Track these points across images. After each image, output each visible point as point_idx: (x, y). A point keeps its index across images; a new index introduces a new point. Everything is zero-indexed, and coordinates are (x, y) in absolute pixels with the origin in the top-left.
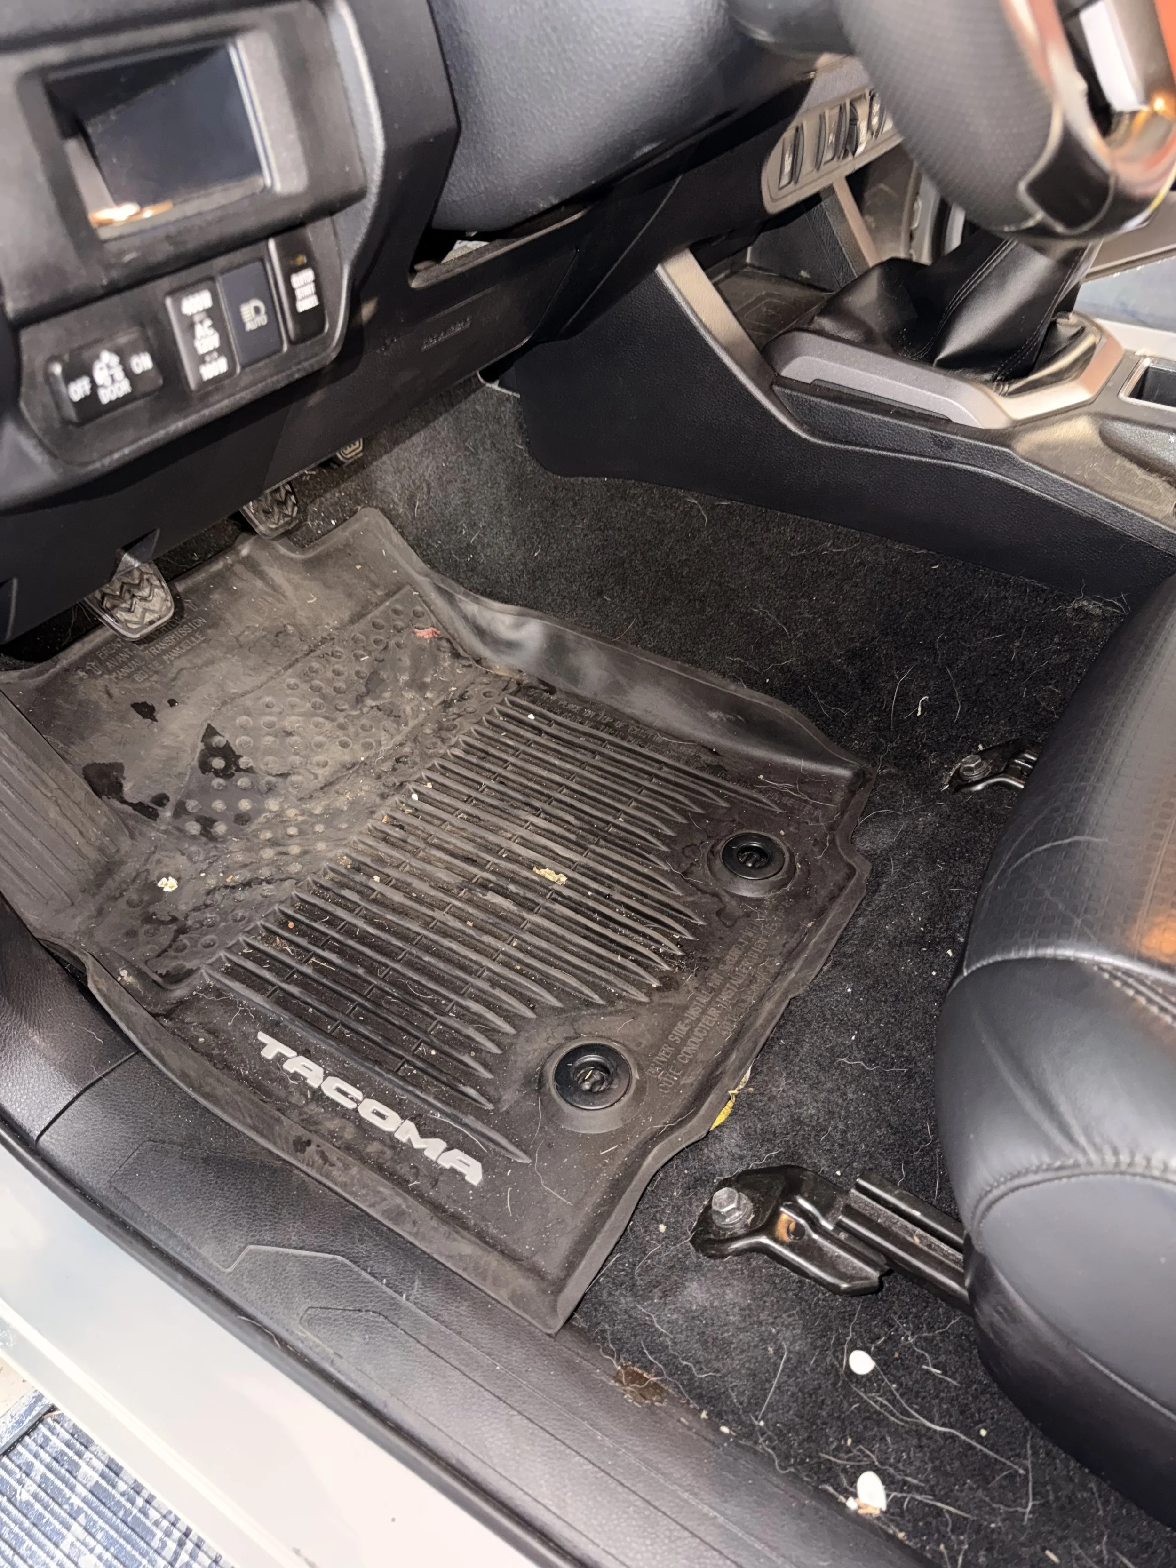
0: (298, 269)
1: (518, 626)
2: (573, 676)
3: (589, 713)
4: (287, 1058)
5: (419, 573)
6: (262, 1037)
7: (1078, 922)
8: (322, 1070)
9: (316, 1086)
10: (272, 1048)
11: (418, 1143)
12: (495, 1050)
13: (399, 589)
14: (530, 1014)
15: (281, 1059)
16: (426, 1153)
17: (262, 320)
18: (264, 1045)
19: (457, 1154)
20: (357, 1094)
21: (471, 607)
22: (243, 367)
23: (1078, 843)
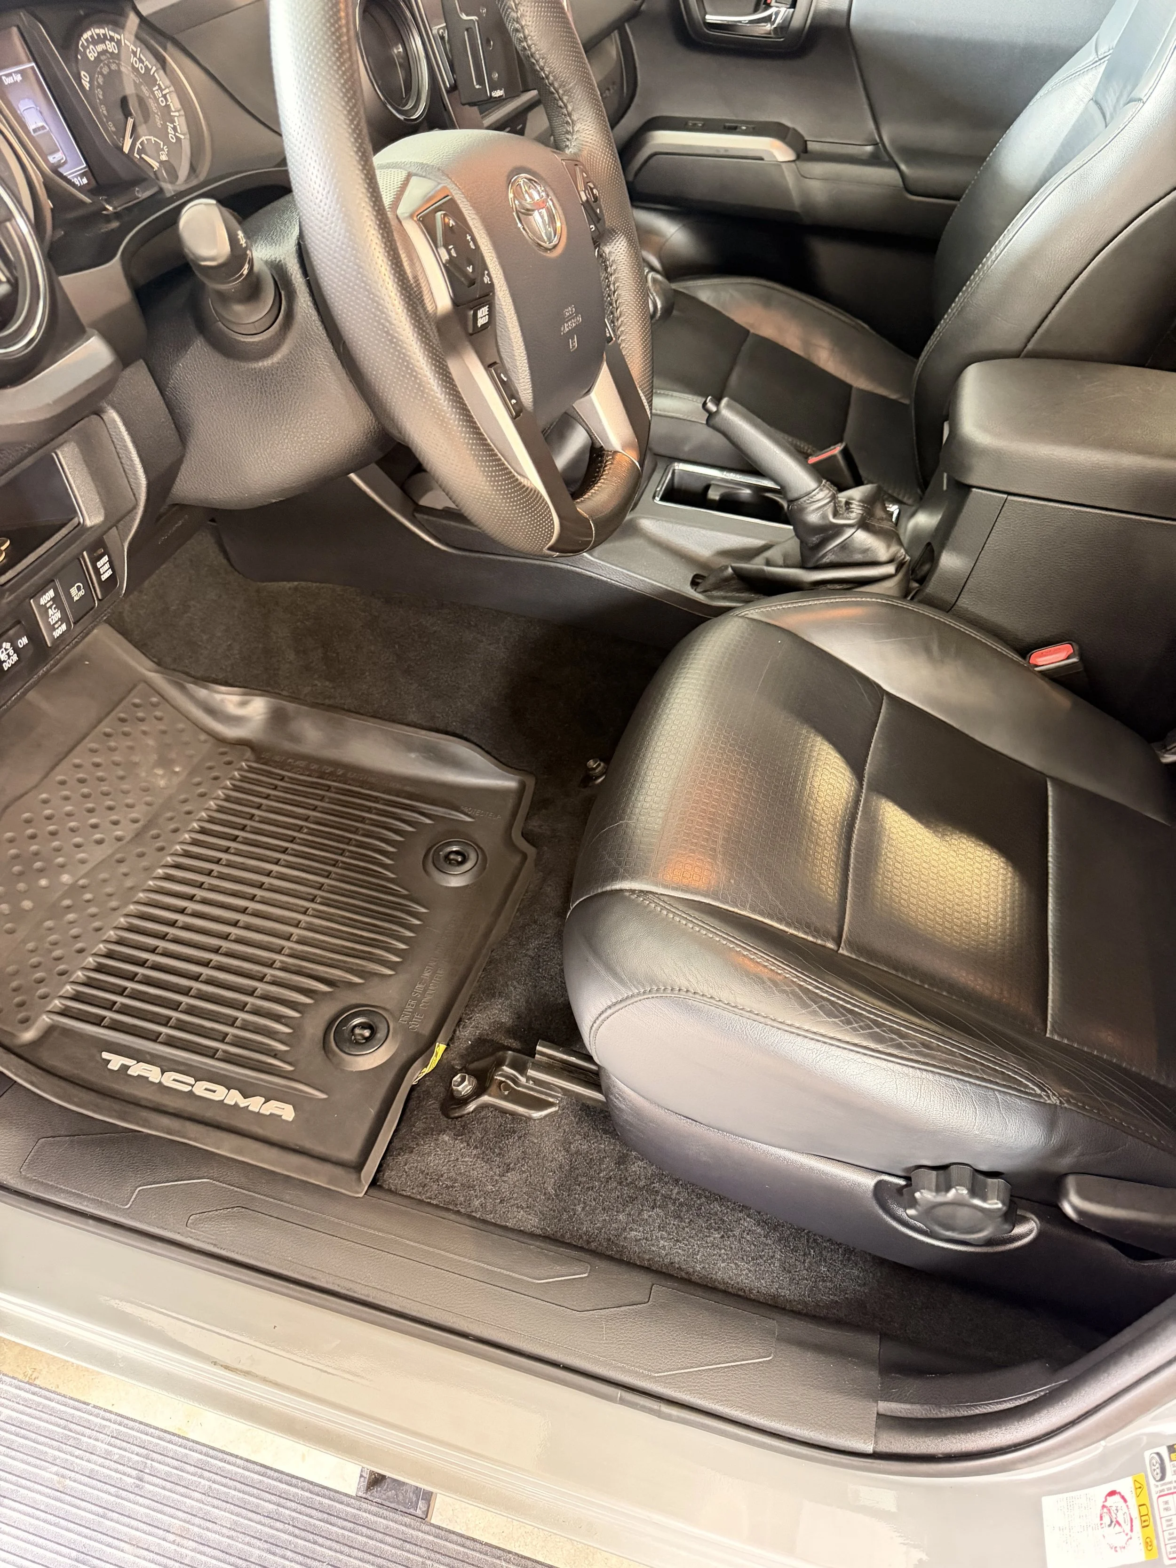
0: (100, 558)
1: (243, 704)
2: (295, 739)
3: (314, 767)
4: (129, 1067)
5: (150, 671)
6: (105, 1055)
7: (621, 870)
8: (159, 1069)
9: (157, 1081)
10: (116, 1062)
11: (243, 1102)
12: (287, 1030)
13: (135, 686)
14: (308, 1001)
15: (125, 1068)
16: (250, 1108)
17: (82, 592)
18: (109, 1061)
19: (273, 1103)
20: (191, 1080)
21: (202, 693)
22: (75, 623)
23: (622, 824)
